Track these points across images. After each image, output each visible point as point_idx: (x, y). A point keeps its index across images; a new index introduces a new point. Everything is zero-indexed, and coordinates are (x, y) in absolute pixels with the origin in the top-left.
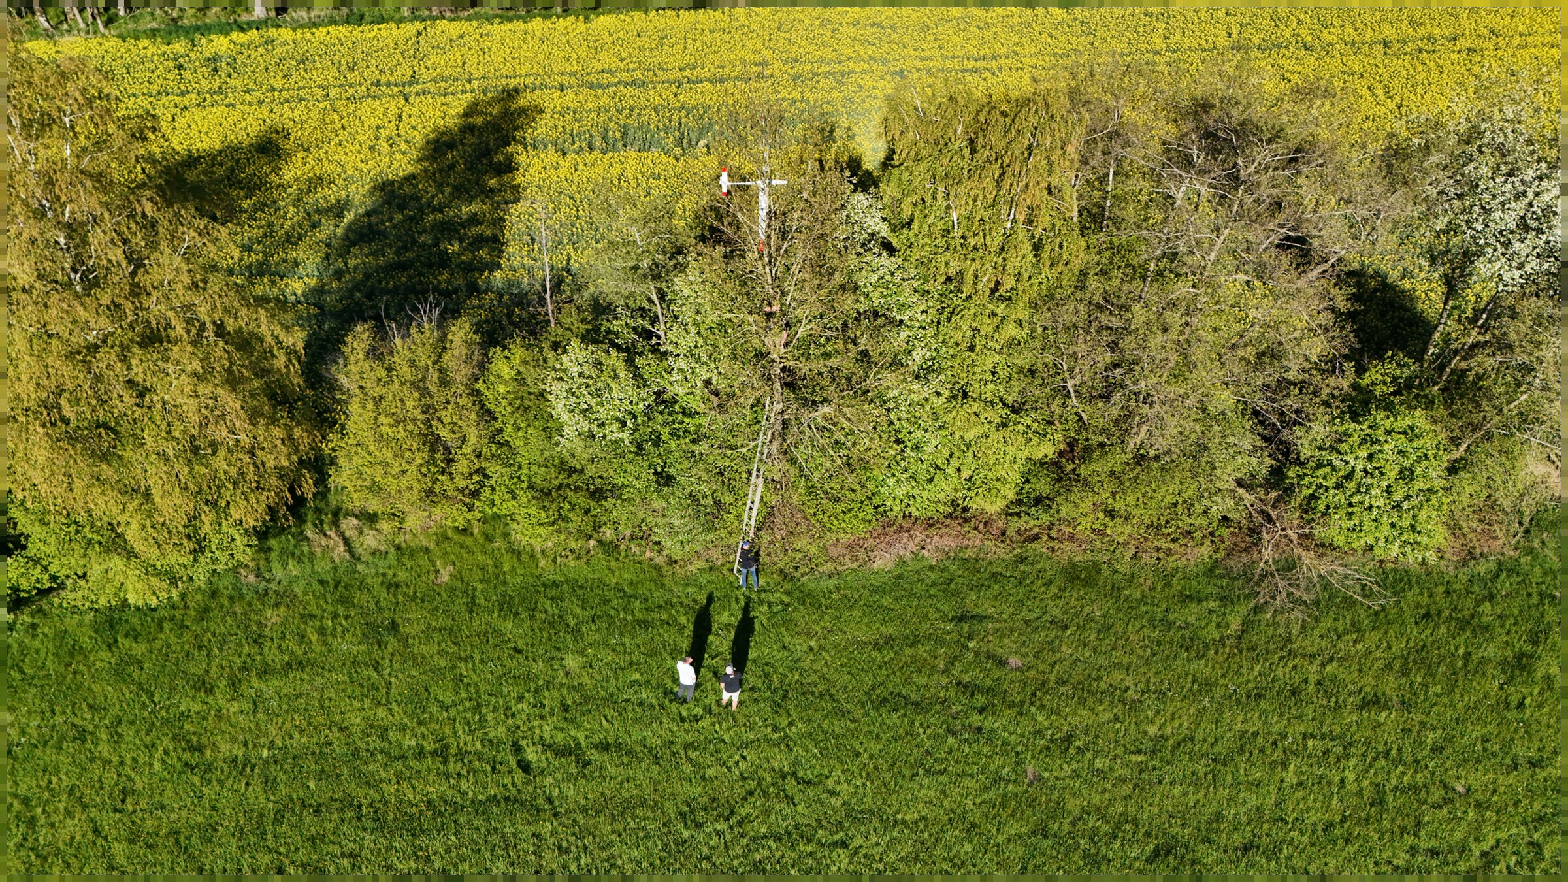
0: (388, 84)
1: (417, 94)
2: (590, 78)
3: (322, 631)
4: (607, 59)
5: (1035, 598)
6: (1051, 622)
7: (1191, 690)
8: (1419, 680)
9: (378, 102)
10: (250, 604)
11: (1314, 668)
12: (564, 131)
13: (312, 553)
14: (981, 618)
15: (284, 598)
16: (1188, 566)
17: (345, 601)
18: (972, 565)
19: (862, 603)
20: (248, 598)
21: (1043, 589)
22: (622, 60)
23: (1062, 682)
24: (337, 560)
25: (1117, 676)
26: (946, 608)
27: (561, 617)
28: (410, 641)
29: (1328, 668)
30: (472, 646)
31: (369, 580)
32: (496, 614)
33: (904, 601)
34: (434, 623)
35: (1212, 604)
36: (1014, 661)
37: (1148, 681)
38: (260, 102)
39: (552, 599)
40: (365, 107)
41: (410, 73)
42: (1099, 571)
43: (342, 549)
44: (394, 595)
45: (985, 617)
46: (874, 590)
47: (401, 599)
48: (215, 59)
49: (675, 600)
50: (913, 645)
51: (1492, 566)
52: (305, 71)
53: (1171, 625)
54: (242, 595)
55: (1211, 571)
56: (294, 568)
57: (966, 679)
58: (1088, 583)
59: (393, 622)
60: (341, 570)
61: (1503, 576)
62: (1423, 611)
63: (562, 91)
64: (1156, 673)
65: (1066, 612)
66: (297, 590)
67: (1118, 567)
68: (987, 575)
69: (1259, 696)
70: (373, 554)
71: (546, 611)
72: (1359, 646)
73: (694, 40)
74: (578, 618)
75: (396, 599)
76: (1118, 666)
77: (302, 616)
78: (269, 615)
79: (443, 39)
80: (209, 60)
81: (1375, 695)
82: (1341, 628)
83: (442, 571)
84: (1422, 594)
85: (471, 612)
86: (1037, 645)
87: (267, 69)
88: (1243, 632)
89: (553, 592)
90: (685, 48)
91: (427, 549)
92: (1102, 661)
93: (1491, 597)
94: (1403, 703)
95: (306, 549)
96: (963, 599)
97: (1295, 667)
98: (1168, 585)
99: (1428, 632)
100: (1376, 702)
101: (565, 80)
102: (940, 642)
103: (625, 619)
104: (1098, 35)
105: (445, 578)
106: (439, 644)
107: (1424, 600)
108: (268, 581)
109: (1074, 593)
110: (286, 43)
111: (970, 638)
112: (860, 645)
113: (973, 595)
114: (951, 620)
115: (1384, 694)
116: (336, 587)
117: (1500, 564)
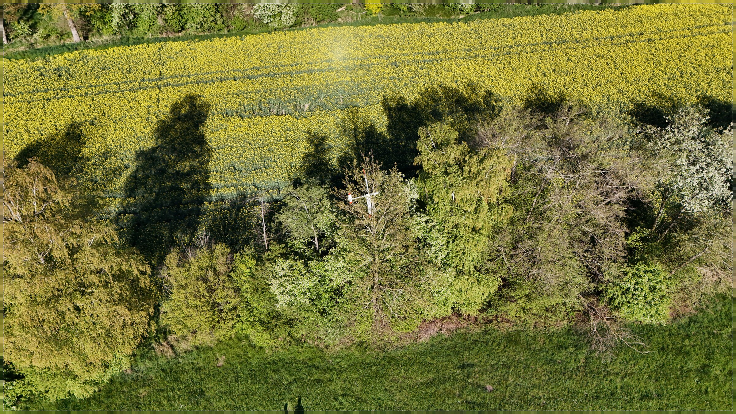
0: (149, 80)
1: (164, 85)
2: (248, 72)
3: (168, 398)
4: (255, 61)
5: (494, 353)
6: (503, 365)
7: (568, 396)
8: (663, 382)
9: (146, 91)
10: (131, 386)
11: (618, 380)
12: (240, 105)
13: (156, 356)
14: (472, 365)
15: (146, 381)
16: (558, 330)
17: (176, 380)
18: (464, 337)
19: (417, 361)
20: (129, 382)
21: (497, 347)
22: (262, 61)
23: (511, 397)
24: (169, 357)
25: (535, 391)
26: (456, 362)
27: (280, 381)
28: (212, 400)
29: (625, 380)
30: (241, 400)
31: (186, 367)
32: (249, 382)
33: (436, 359)
34: (221, 389)
35: (571, 349)
36: (489, 387)
37: (548, 393)
38: (86, 94)
39: (274, 371)
40: (140, 95)
41: (159, 73)
42: (520, 336)
43: (171, 352)
44: (200, 375)
45: (473, 365)
46: (423, 354)
47: (203, 377)
48: (58, 69)
49: (331, 367)
50: (444, 383)
51: (687, 320)
52: (106, 74)
53: (555, 362)
54: (126, 381)
55: (569, 331)
56: (149, 364)
57: (469, 398)
58: (516, 342)
59: (202, 390)
60: (172, 363)
61: (692, 324)
62: (661, 346)
63: (235, 80)
64: (552, 388)
65: (509, 359)
66: (151, 375)
67: (528, 332)
68: (472, 341)
69: (598, 397)
70: (185, 352)
71: (272, 378)
72: (636, 367)
73: (295, 48)
74: (288, 380)
75: (201, 377)
76: (534, 386)
77: (158, 391)
78: (141, 391)
79: (172, 53)
80: (55, 70)
81: (646, 392)
82: (628, 359)
83: (220, 359)
84: (659, 337)
85: (237, 381)
86: (498, 378)
87: (86, 74)
88: (586, 363)
89: (274, 367)
90: (291, 53)
91: (211, 348)
92: (528, 384)
93: (688, 336)
94: (658, 395)
95: (153, 354)
96: (463, 355)
97: (611, 380)
98: (551, 341)
99: (664, 357)
100: (647, 396)
101: (236, 74)
102: (456, 380)
103: (310, 379)
104: (484, 38)
105: (221, 363)
106: (225, 400)
107: (660, 340)
108: (137, 371)
109: (511, 348)
110: (93, 58)
111: (468, 378)
112: (419, 384)
113: (467, 353)
114: (459, 368)
115: (649, 391)
116: (171, 372)
117: (690, 318)
